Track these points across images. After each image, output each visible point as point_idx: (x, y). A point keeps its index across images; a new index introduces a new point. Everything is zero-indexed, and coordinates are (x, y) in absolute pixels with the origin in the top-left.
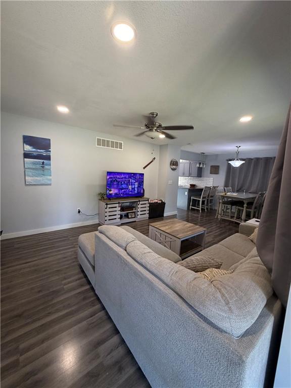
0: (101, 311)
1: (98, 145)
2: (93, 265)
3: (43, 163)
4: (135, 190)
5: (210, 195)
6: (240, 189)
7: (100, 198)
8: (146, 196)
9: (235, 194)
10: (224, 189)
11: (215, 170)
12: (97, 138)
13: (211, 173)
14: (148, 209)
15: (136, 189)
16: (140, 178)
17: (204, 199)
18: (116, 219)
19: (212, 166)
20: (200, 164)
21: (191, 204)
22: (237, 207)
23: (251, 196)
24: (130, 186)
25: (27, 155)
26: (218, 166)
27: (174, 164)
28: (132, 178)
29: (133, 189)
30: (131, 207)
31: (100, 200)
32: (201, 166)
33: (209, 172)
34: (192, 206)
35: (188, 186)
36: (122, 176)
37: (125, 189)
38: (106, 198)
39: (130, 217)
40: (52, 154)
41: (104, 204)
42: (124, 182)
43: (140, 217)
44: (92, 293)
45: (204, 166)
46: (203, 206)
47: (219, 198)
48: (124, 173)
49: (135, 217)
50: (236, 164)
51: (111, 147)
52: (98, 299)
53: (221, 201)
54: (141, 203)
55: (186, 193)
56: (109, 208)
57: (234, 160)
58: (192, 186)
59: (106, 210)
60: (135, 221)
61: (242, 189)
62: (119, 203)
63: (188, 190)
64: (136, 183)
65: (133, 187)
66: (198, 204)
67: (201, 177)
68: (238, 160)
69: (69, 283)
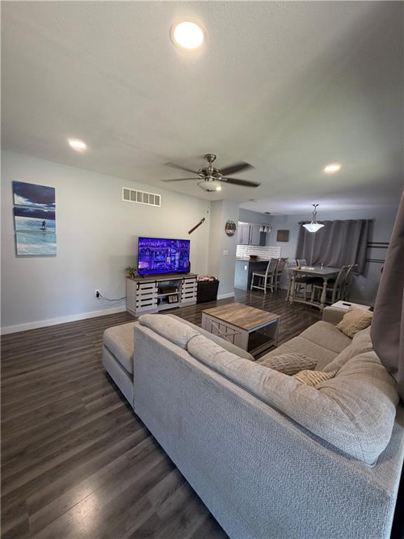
0: (145, 438)
1: (125, 198)
2: (130, 372)
3: (44, 223)
4: (175, 264)
5: (277, 270)
6: (316, 262)
7: (128, 275)
8: (193, 271)
9: (311, 269)
10: (297, 262)
11: (283, 236)
12: (123, 188)
13: (278, 241)
14: (196, 289)
15: (177, 262)
16: (183, 247)
17: (269, 276)
18: (151, 304)
19: (279, 231)
20: (264, 227)
21: (252, 282)
22: (314, 286)
23: (331, 271)
24: (168, 258)
25: (18, 212)
26: (288, 231)
27: (231, 227)
28: (172, 246)
29: (173, 262)
30: (172, 288)
31: (127, 277)
32: (265, 230)
33: (276, 238)
34: (254, 285)
35: (248, 258)
36: (159, 244)
37: (162, 262)
38: (137, 275)
39: (171, 301)
40: (57, 211)
41: (135, 283)
42: (160, 253)
43: (184, 302)
44: (128, 414)
45: (270, 231)
46: (269, 284)
47: (290, 273)
48: (161, 240)
49: (177, 302)
50: (313, 228)
51: (144, 202)
52: (139, 420)
53: (293, 278)
54: (186, 281)
55: (246, 268)
56: (142, 289)
57: (310, 223)
58: (253, 257)
59: (138, 293)
60: (178, 307)
61: (320, 262)
62: (156, 282)
63: (248, 263)
64: (177, 254)
65: (173, 259)
66: (262, 283)
67: (264, 245)
68: (315, 223)
69: (92, 400)
